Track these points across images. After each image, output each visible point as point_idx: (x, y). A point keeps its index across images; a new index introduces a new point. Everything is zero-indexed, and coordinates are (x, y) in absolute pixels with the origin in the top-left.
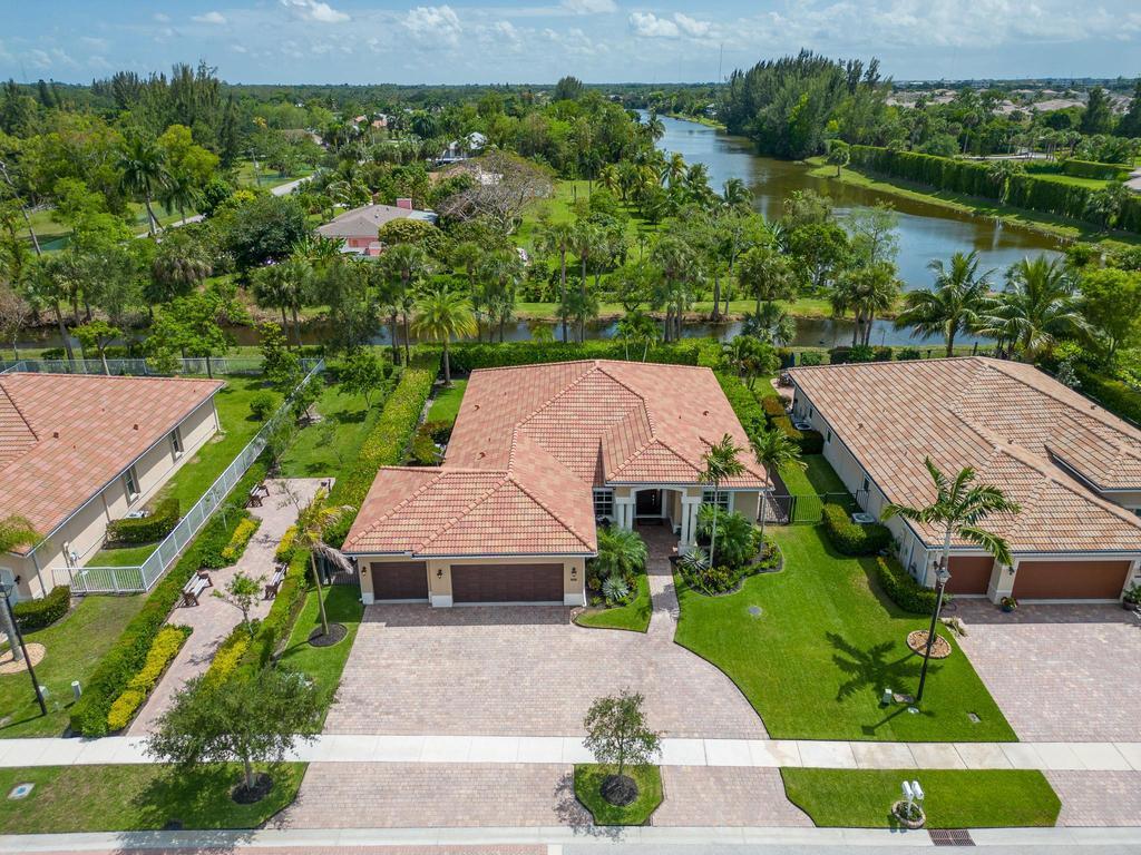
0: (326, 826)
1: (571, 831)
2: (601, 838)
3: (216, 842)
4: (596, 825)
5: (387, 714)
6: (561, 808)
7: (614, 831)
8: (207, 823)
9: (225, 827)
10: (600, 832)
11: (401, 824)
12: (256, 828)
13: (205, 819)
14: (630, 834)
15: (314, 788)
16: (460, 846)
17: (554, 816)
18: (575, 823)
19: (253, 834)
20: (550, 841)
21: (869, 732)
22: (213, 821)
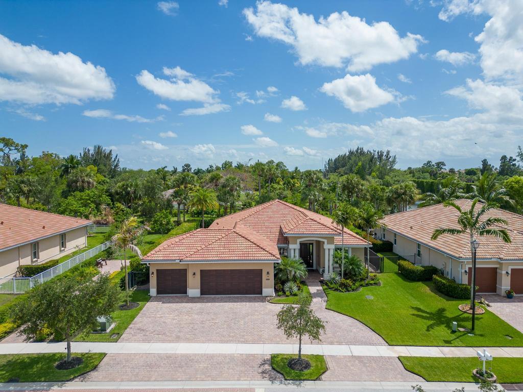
0: (113, 380)
1: (270, 382)
2: (290, 386)
3: (38, 388)
4: (286, 380)
5: (158, 335)
6: (263, 372)
7: (298, 383)
8: (36, 379)
9: (47, 380)
10: (289, 383)
11: (161, 379)
12: (68, 381)
13: (35, 377)
14: (308, 385)
15: (108, 364)
16: (198, 389)
17: (259, 376)
18: (272, 379)
19: (64, 384)
20: (256, 387)
21: (448, 343)
22: (40, 377)
